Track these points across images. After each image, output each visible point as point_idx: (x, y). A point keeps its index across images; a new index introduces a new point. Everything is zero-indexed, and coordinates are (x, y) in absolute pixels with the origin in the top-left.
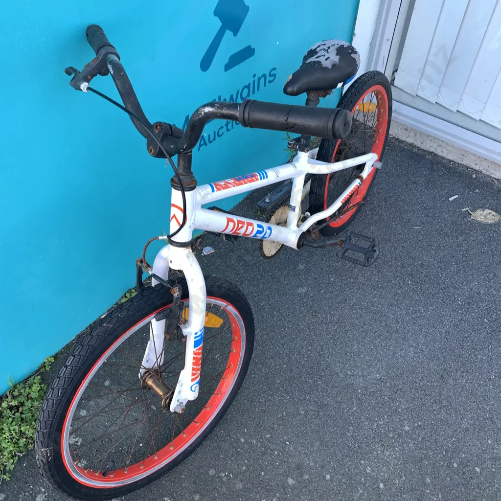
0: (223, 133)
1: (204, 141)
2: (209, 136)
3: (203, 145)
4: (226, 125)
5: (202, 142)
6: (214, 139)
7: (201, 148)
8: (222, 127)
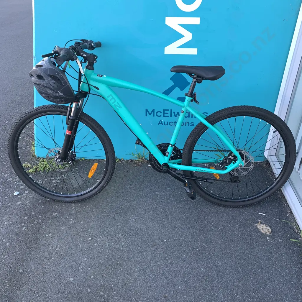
0: (172, 125)
1: (162, 122)
2: (164, 122)
3: (161, 124)
4: (174, 122)
5: (161, 123)
6: (167, 125)
7: (160, 124)
8: (172, 122)
